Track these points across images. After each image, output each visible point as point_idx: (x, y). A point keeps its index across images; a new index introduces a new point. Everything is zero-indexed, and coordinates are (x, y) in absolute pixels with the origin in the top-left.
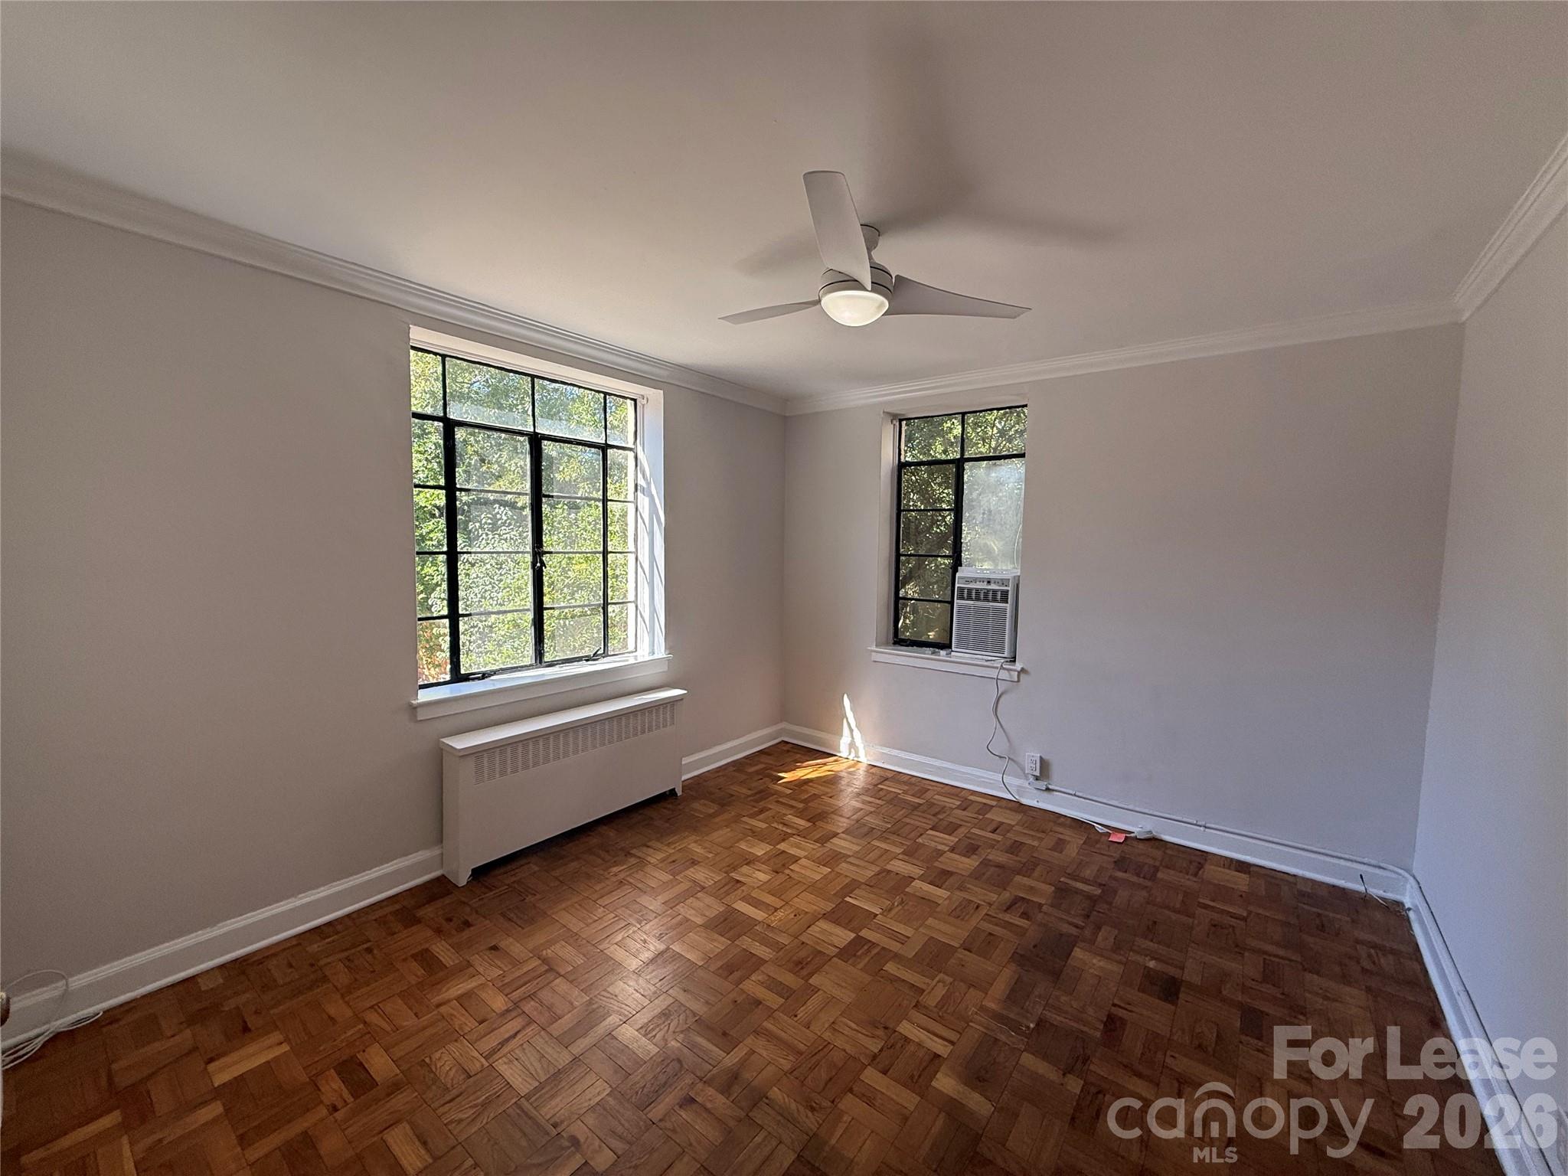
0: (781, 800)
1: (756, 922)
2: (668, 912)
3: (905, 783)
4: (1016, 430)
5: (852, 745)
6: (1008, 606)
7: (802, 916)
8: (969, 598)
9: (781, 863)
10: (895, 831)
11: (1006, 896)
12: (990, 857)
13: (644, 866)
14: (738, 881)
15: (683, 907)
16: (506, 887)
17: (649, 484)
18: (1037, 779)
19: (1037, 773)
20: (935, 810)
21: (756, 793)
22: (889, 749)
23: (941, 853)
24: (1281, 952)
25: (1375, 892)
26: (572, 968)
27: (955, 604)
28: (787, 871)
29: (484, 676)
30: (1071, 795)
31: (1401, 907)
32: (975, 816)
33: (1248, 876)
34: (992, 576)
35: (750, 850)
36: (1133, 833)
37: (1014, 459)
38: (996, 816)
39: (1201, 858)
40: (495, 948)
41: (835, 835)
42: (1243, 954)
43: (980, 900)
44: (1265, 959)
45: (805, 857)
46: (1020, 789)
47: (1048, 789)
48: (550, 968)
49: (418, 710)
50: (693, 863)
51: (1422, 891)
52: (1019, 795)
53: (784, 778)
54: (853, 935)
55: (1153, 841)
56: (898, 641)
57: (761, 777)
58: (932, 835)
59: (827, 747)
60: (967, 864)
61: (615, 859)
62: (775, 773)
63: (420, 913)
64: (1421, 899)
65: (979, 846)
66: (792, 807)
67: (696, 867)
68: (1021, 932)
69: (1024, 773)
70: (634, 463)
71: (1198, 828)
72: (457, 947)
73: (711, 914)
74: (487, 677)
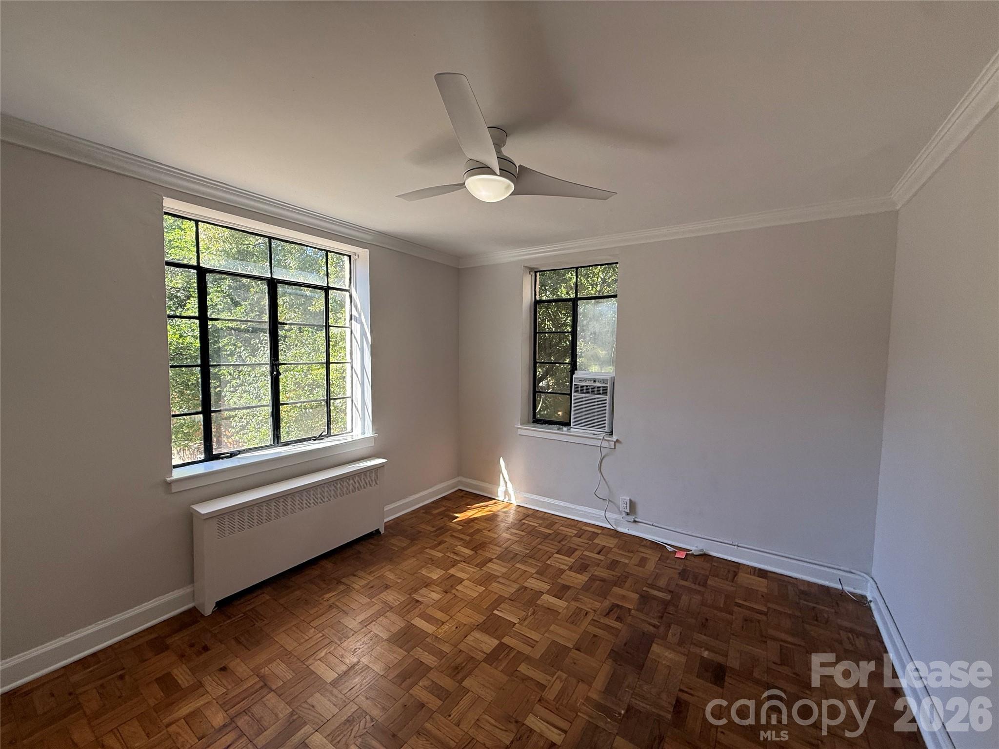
0: (454, 534)
1: (427, 635)
2: (363, 630)
3: (540, 518)
4: (613, 279)
5: (506, 492)
6: (608, 397)
7: (462, 628)
8: (582, 392)
9: (450, 584)
10: (532, 556)
11: (607, 604)
12: (596, 573)
13: (350, 592)
14: (417, 601)
15: (375, 625)
16: (242, 615)
17: (360, 315)
18: (628, 515)
19: (628, 511)
20: (559, 538)
21: (437, 530)
22: (530, 495)
23: (562, 571)
24: (790, 639)
25: (847, 589)
26: (282, 683)
27: (573, 396)
28: (454, 591)
29: (232, 455)
30: (650, 525)
31: (865, 599)
32: (587, 541)
33: (766, 580)
34: (597, 377)
35: (428, 575)
36: (691, 551)
37: (612, 298)
38: (600, 541)
39: (735, 568)
40: (224, 669)
41: (490, 560)
42: (766, 642)
43: (589, 608)
44: (780, 645)
45: (468, 579)
46: (617, 522)
47: (635, 521)
48: (265, 684)
49: (172, 484)
50: (386, 588)
51: (879, 590)
52: (615, 526)
53: (457, 517)
54: (496, 642)
55: (704, 556)
56: (537, 420)
57: (442, 517)
58: (557, 558)
59: (488, 493)
60: (579, 579)
61: (329, 587)
62: (451, 514)
63: (169, 641)
64: (879, 594)
65: (588, 565)
66: (462, 539)
67: (387, 591)
68: (615, 632)
69: (619, 510)
70: (349, 300)
71: (733, 547)
72: (193, 671)
73: (395, 629)
74: (234, 456)
